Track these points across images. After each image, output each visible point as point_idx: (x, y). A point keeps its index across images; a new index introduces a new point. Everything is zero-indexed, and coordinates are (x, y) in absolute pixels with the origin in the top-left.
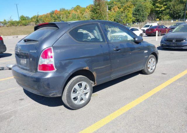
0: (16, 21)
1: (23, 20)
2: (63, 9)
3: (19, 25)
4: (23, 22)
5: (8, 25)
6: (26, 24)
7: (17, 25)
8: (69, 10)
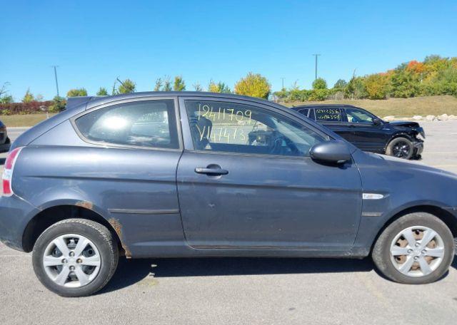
0: (305, 91)
1: (320, 88)
2: (434, 58)
3: (310, 99)
4: (320, 92)
5: (287, 99)
6: (324, 97)
7: (305, 97)
8: (450, 59)
